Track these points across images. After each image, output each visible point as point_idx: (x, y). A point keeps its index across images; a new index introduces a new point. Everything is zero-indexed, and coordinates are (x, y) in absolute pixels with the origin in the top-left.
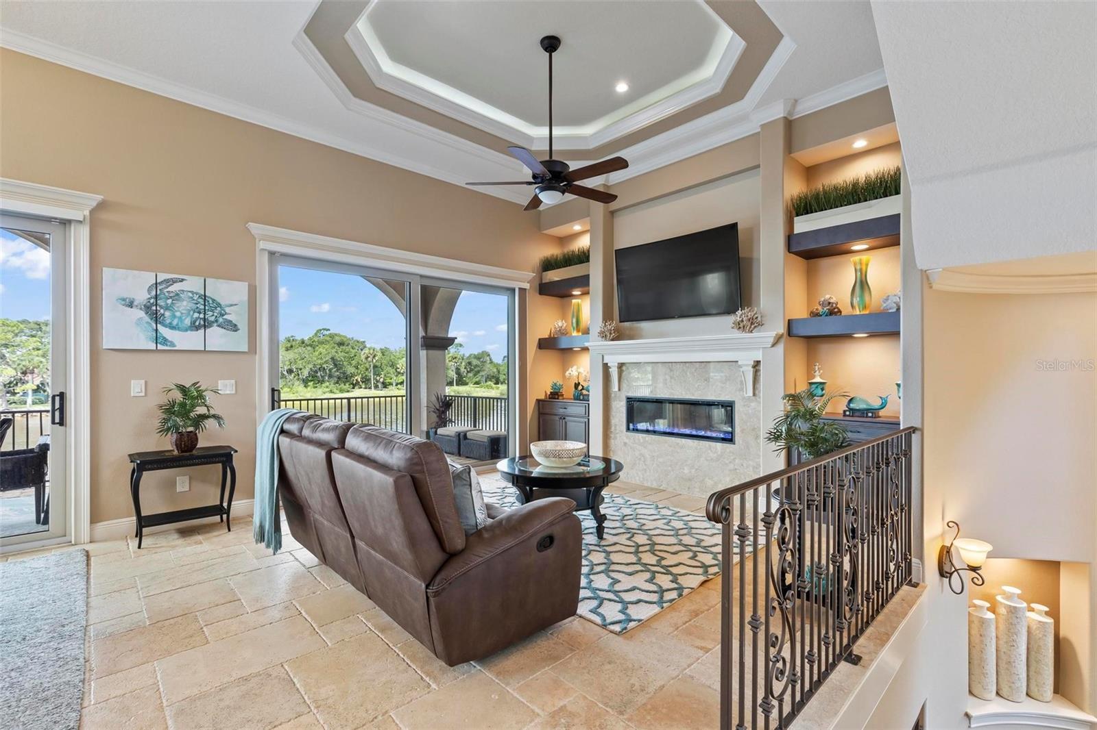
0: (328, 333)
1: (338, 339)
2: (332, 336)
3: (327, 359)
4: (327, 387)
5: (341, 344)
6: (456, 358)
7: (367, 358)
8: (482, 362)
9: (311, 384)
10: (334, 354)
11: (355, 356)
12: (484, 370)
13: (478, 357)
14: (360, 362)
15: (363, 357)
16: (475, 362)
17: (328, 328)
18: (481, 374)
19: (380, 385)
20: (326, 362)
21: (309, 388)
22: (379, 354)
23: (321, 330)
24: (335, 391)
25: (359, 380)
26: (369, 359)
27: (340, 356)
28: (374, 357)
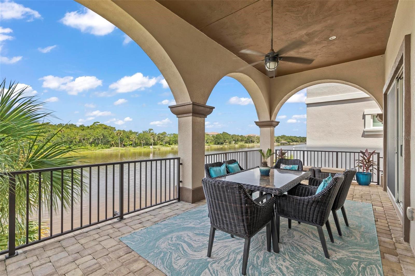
0: (99, 124)
1: (104, 126)
2: (101, 125)
3: (100, 134)
4: (100, 146)
5: (105, 128)
6: (153, 134)
7: (117, 134)
8: (164, 136)
9: (93, 145)
10: (103, 132)
11: (112, 133)
12: (165, 140)
13: (162, 134)
14: (114, 136)
15: (116, 134)
16: (161, 136)
17: (98, 122)
18: (164, 141)
19: (122, 145)
20: (100, 136)
21: (93, 147)
22: (122, 133)
23: (96, 123)
24: (104, 148)
25: (113, 143)
26: (118, 135)
27: (106, 134)
28: (120, 134)
